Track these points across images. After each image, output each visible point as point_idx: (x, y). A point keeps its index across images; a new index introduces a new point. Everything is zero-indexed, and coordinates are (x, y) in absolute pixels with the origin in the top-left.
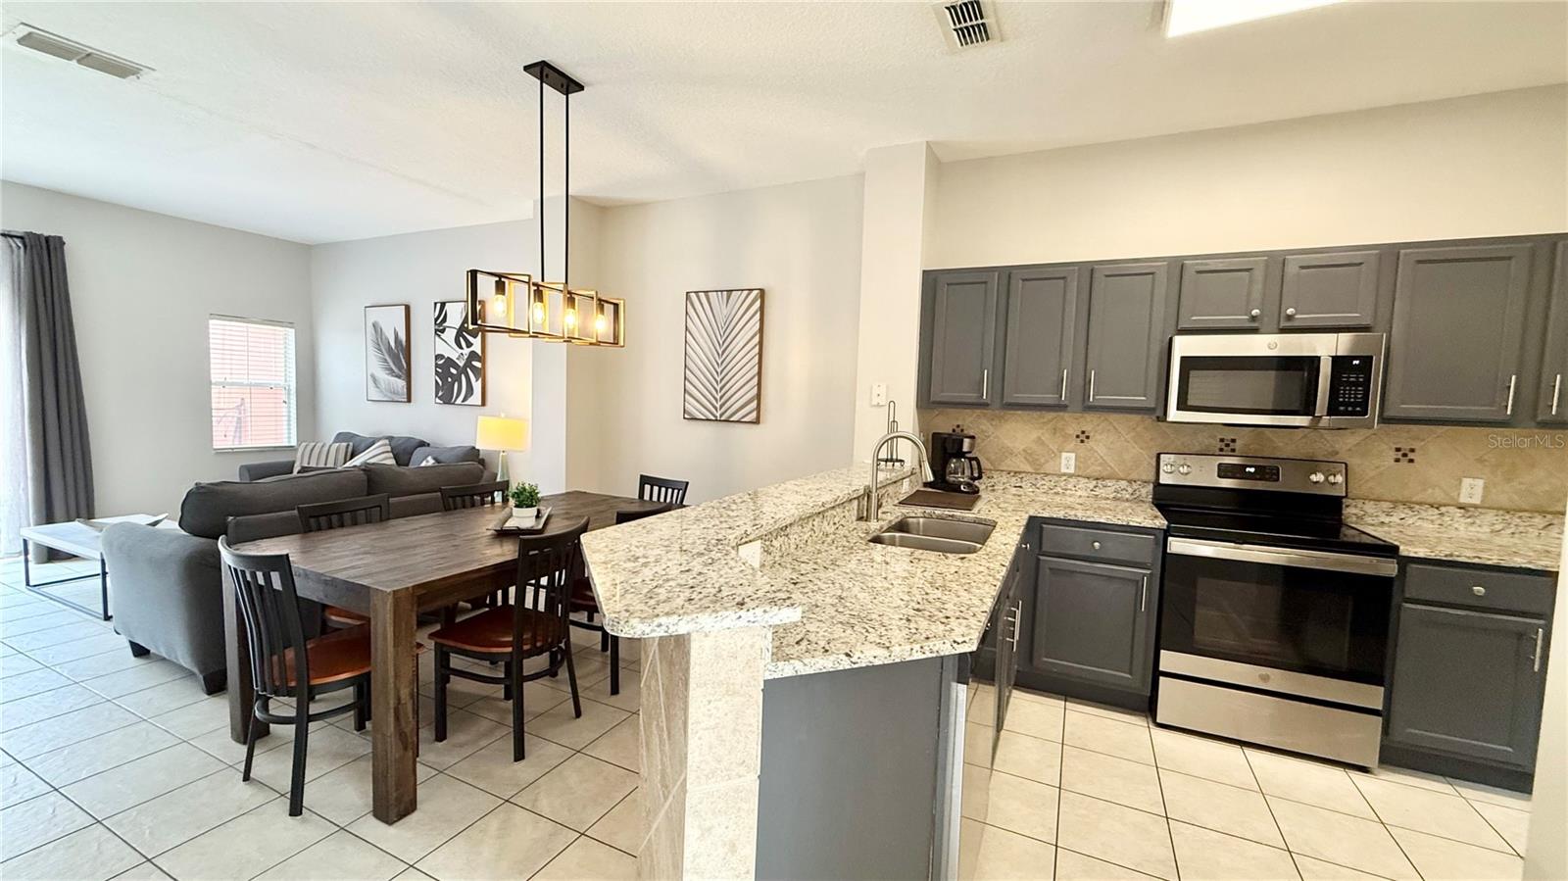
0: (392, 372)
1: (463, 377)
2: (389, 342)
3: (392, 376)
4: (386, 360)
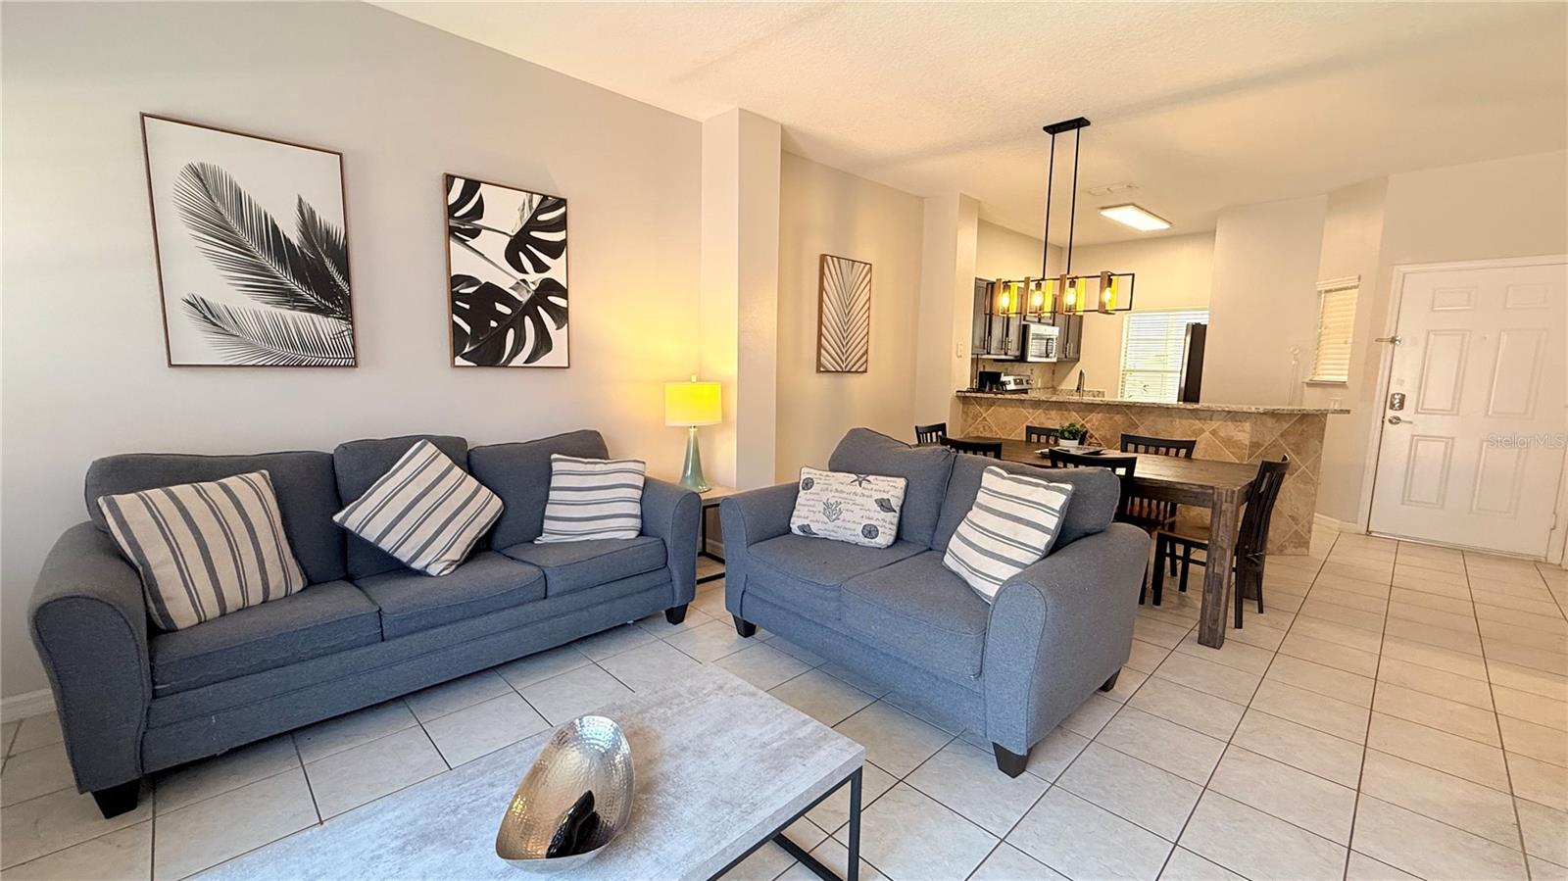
1: (528, 320)
2: (275, 228)
3: (294, 308)
4: (263, 268)
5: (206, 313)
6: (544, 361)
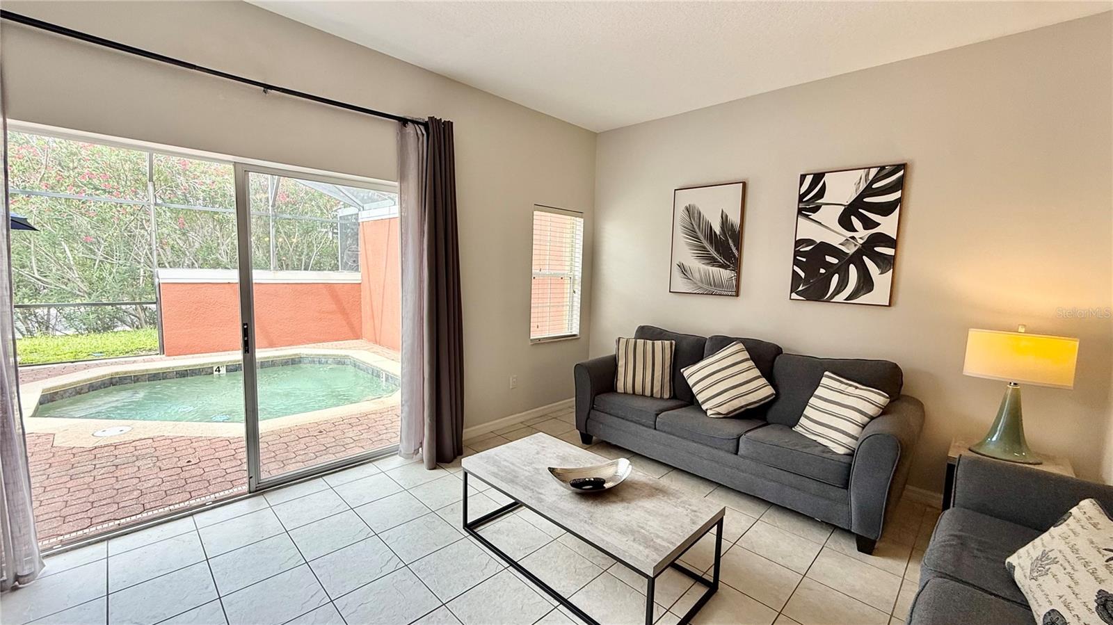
0: (712, 261)
1: (852, 269)
2: (711, 227)
3: (713, 266)
4: (704, 247)
5: (683, 269)
6: (863, 299)
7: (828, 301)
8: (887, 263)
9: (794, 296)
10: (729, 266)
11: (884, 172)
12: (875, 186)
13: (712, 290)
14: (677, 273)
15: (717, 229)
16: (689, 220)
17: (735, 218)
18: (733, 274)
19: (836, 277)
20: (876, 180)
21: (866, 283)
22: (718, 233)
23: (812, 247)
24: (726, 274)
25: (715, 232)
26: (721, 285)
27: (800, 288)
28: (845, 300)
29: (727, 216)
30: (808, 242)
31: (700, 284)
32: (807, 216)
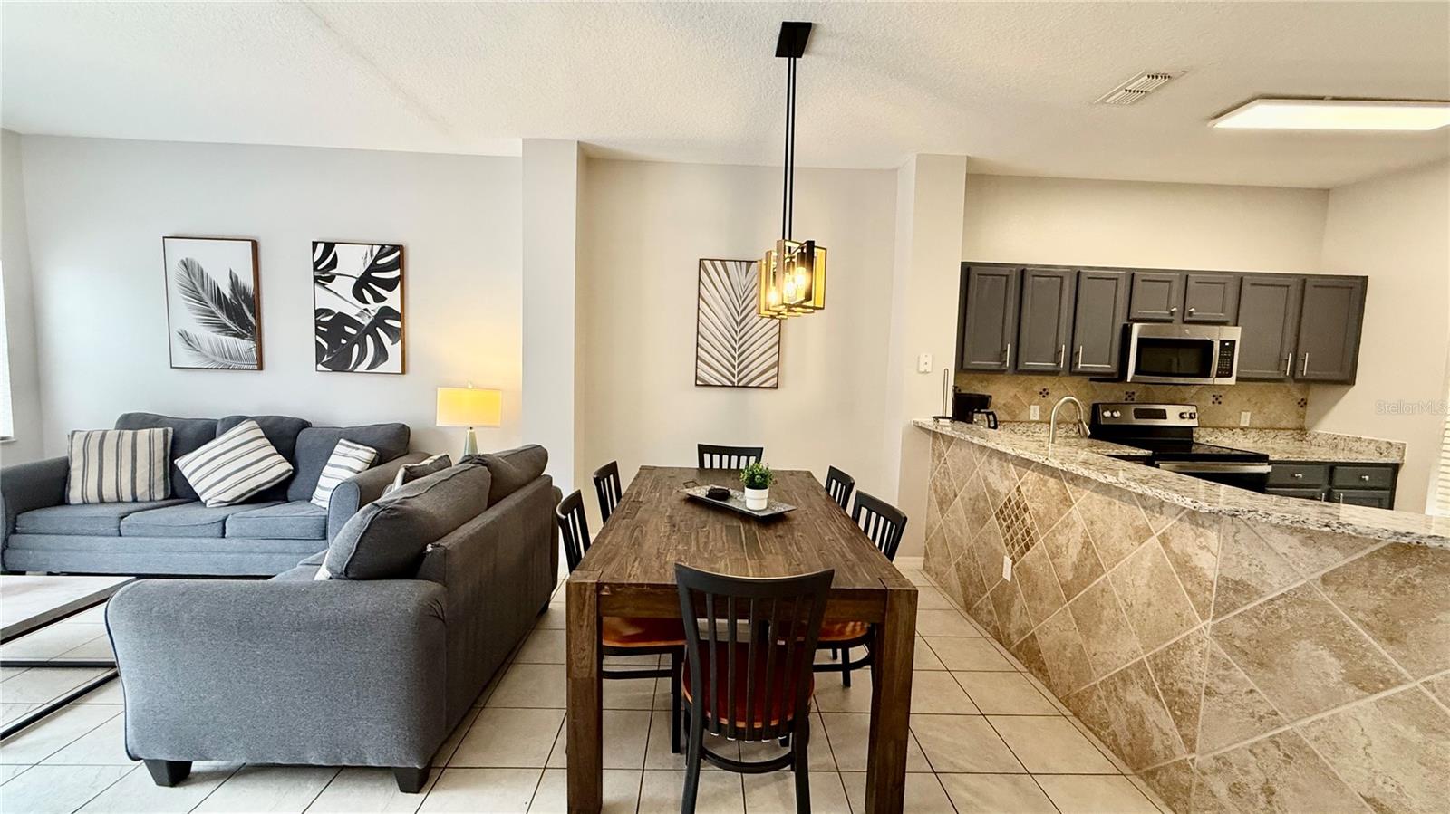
0: (225, 329)
1: (369, 339)
2: (218, 289)
3: (227, 334)
4: (213, 313)
5: (187, 339)
6: (381, 368)
7: (351, 371)
8: (397, 334)
9: (320, 367)
10: (246, 336)
11: (385, 251)
12: (379, 262)
13: (229, 365)
14: (179, 344)
15: (227, 291)
16: (187, 277)
17: (247, 281)
18: (252, 345)
19: (356, 347)
20: (378, 257)
21: (382, 354)
22: (228, 296)
23: (331, 317)
24: (245, 345)
25: (224, 295)
26: (239, 358)
27: (325, 359)
28: (367, 369)
29: (237, 278)
30: (328, 312)
31: (212, 356)
32: (323, 285)
